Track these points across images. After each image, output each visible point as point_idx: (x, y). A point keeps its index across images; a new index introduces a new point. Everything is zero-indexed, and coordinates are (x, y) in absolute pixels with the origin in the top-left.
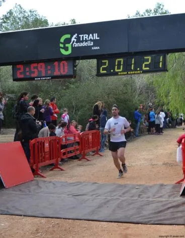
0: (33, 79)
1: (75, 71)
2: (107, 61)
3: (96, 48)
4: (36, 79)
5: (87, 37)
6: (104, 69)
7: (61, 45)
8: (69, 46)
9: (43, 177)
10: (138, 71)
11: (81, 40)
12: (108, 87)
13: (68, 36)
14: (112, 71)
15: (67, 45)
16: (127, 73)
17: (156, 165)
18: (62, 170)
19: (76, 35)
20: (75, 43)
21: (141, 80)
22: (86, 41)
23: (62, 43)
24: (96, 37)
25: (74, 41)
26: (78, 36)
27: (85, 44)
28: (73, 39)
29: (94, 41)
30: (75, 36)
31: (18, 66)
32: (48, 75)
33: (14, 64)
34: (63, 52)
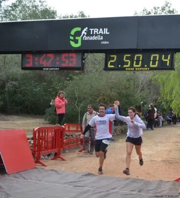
0: (41, 69)
1: (83, 64)
2: (115, 57)
3: (106, 43)
4: (44, 69)
5: (97, 32)
6: (111, 64)
7: (72, 38)
8: (79, 38)
9: (44, 165)
10: (145, 67)
11: (91, 33)
12: (111, 80)
13: (79, 29)
14: (120, 66)
15: (77, 38)
16: (135, 69)
17: (156, 161)
18: (63, 160)
19: (87, 28)
20: (85, 37)
21: (144, 76)
22: (96, 35)
23: (72, 36)
24: (106, 31)
25: (84, 34)
26: (88, 29)
27: (94, 38)
28: (83, 32)
29: (104, 35)
30: (85, 29)
31: (27, 56)
32: (56, 66)
33: (24, 53)
34: (73, 44)
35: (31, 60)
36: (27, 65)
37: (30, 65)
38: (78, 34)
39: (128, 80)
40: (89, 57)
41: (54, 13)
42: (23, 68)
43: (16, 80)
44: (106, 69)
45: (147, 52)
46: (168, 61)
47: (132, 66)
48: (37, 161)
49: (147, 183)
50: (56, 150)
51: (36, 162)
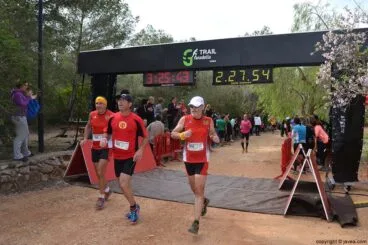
0: (160, 85)
1: (194, 80)
2: (222, 73)
3: (213, 61)
5: (206, 52)
6: (218, 79)
7: (184, 58)
8: (191, 59)
9: (164, 166)
10: (248, 81)
11: (201, 54)
14: (226, 81)
15: (189, 58)
16: (239, 83)
19: (197, 50)
20: (196, 57)
22: (205, 55)
23: (185, 56)
24: (213, 51)
25: (195, 55)
27: (204, 58)
28: (194, 53)
29: (212, 55)
31: (148, 74)
32: (172, 83)
33: (145, 73)
34: (185, 63)
35: (151, 79)
36: (148, 83)
37: (151, 82)
38: (190, 54)
39: (234, 94)
40: (200, 74)
41: (171, 40)
42: (145, 85)
43: (141, 96)
44: (214, 83)
45: (249, 68)
46: (267, 75)
47: (236, 80)
49: (251, 180)
51: (158, 165)
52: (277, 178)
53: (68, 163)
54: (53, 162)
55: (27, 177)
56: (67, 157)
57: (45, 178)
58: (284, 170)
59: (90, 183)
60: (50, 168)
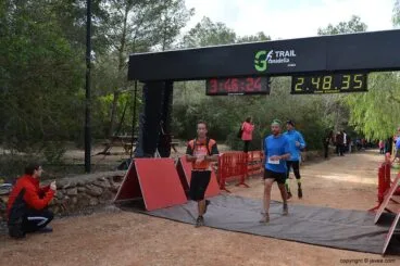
0: (226, 94)
1: (268, 88)
2: (303, 79)
3: (292, 65)
4: (229, 94)
5: (283, 54)
6: (299, 87)
7: (257, 62)
8: (264, 62)
9: (229, 192)
10: (335, 90)
11: (277, 56)
13: (264, 52)
14: (308, 89)
15: (262, 62)
16: (324, 92)
20: (270, 60)
21: (331, 98)
22: (282, 57)
23: (257, 60)
24: (292, 53)
25: (269, 58)
26: (274, 52)
28: (269, 55)
29: (291, 58)
30: (271, 52)
31: (212, 81)
32: (241, 91)
33: (209, 79)
34: (257, 68)
35: (215, 86)
36: (213, 91)
38: (263, 57)
42: (208, 94)
44: (293, 92)
46: (361, 82)
47: (321, 88)
48: (222, 188)
50: (240, 177)
52: (373, 210)
53: (119, 185)
54: (103, 184)
55: (75, 200)
56: (117, 179)
57: (93, 202)
58: (381, 200)
59: (144, 209)
60: (98, 191)
